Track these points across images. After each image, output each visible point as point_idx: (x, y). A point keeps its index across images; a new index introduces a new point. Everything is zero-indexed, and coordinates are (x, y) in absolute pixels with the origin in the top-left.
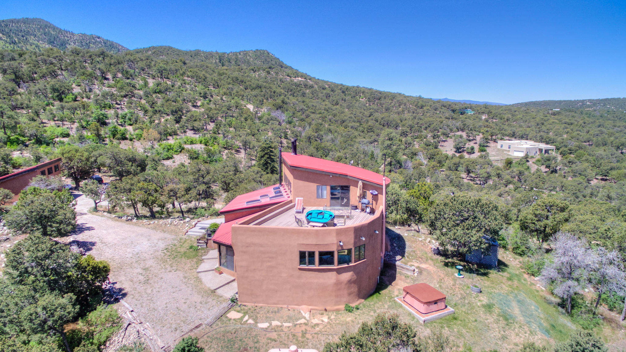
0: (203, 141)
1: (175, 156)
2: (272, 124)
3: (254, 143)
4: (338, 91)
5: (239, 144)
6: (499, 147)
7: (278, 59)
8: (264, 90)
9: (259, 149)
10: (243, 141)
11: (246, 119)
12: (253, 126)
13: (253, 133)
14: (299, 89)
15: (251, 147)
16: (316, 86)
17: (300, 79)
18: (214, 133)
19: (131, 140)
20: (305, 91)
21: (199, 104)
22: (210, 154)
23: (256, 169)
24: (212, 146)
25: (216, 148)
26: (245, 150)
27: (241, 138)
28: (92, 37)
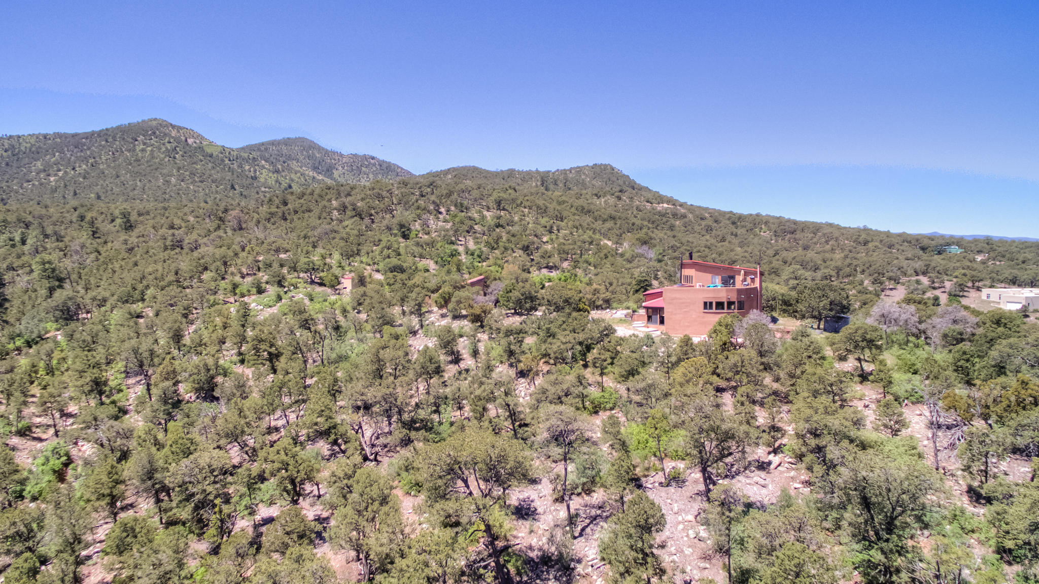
4: (725, 222)
6: (984, 297)
7: (628, 176)
14: (664, 219)
16: (690, 216)
17: (665, 205)
20: (673, 222)
28: (365, 157)
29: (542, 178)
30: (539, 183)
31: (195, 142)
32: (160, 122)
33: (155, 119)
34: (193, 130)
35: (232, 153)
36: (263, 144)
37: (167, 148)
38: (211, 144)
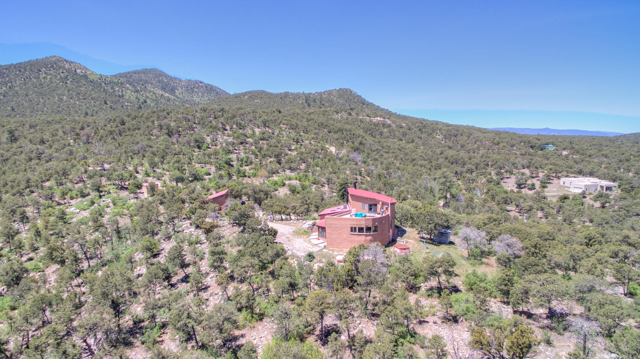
0: (298, 178)
1: (279, 189)
2: (350, 164)
3: (335, 179)
4: (415, 129)
5: (324, 180)
6: (562, 184)
7: (361, 96)
8: (344, 133)
9: (339, 185)
10: (327, 178)
11: (329, 160)
12: (335, 166)
13: (334, 171)
14: (377, 128)
15: (333, 183)
16: (394, 125)
17: (379, 118)
18: (305, 172)
19: (249, 177)
20: (382, 130)
21: (293, 148)
22: (304, 188)
23: (336, 198)
24: (304, 182)
25: (307, 183)
26: (328, 185)
27: (326, 176)
28: (196, 82)
29: (306, 98)
30: (304, 101)
31: (82, 72)
32: (58, 58)
33: (55, 56)
34: (80, 64)
35: (107, 79)
36: (129, 73)
37: (61, 77)
38: (93, 73)
